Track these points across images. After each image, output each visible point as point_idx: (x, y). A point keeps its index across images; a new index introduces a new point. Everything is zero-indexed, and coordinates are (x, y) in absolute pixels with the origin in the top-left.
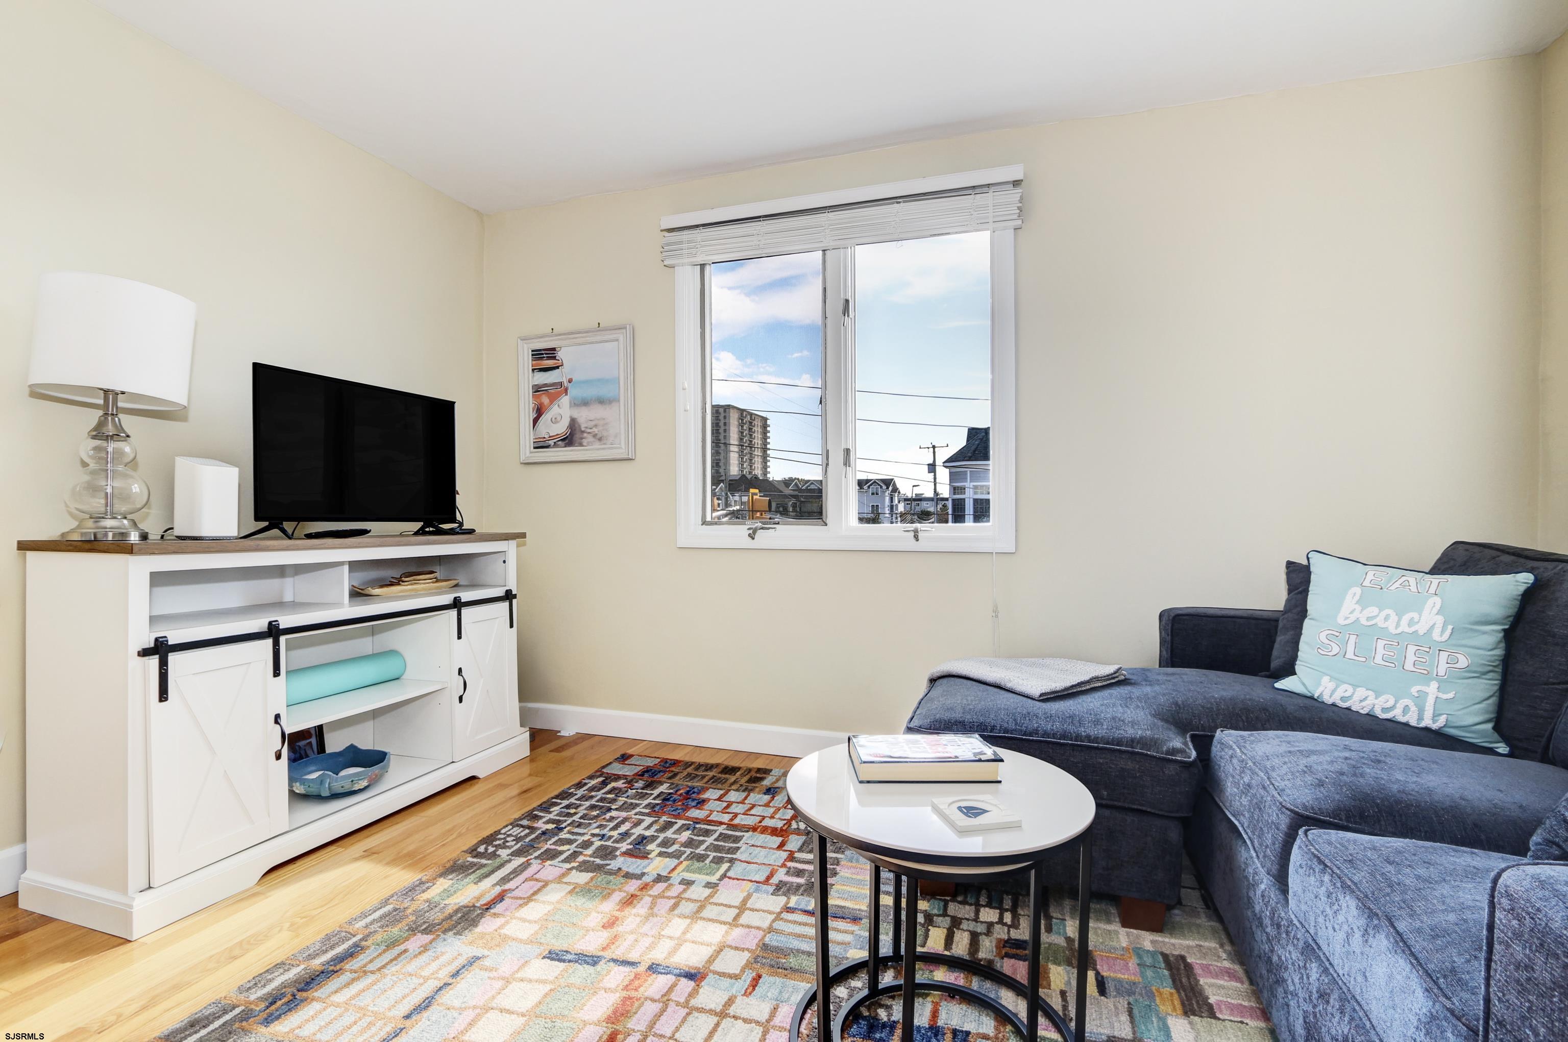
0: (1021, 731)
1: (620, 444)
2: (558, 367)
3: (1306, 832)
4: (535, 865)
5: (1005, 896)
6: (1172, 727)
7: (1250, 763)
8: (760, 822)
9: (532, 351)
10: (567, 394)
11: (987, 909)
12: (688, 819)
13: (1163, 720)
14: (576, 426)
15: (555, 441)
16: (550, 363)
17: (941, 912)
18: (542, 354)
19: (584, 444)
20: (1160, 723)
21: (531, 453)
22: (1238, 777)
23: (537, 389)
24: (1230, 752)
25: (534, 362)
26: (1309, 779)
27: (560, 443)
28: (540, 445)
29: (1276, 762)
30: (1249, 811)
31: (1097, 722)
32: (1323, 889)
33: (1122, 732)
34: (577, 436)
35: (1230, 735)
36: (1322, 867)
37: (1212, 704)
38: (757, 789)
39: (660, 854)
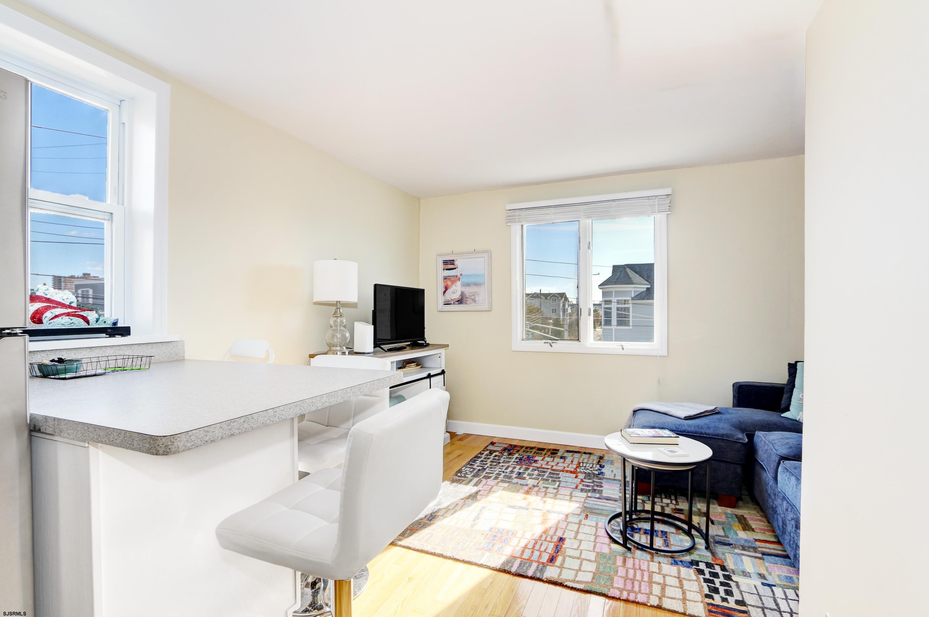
0: (678, 430)
1: (485, 304)
2: (455, 269)
3: (783, 462)
4: (484, 481)
5: (672, 496)
6: (738, 430)
7: (767, 442)
8: (564, 469)
9: (443, 261)
10: (459, 281)
11: (665, 499)
12: (533, 467)
13: (734, 427)
14: (464, 295)
15: (454, 301)
16: (452, 266)
17: (648, 500)
18: (448, 262)
19: (468, 303)
20: (734, 429)
21: (442, 306)
22: (763, 448)
23: (445, 278)
24: (761, 439)
25: (444, 266)
26: (787, 446)
27: (456, 302)
28: (447, 304)
29: (776, 441)
30: (767, 459)
31: (709, 428)
32: (787, 477)
33: (718, 431)
34: (464, 300)
35: (761, 433)
36: (787, 471)
37: (754, 422)
38: (556, 457)
39: (530, 478)
